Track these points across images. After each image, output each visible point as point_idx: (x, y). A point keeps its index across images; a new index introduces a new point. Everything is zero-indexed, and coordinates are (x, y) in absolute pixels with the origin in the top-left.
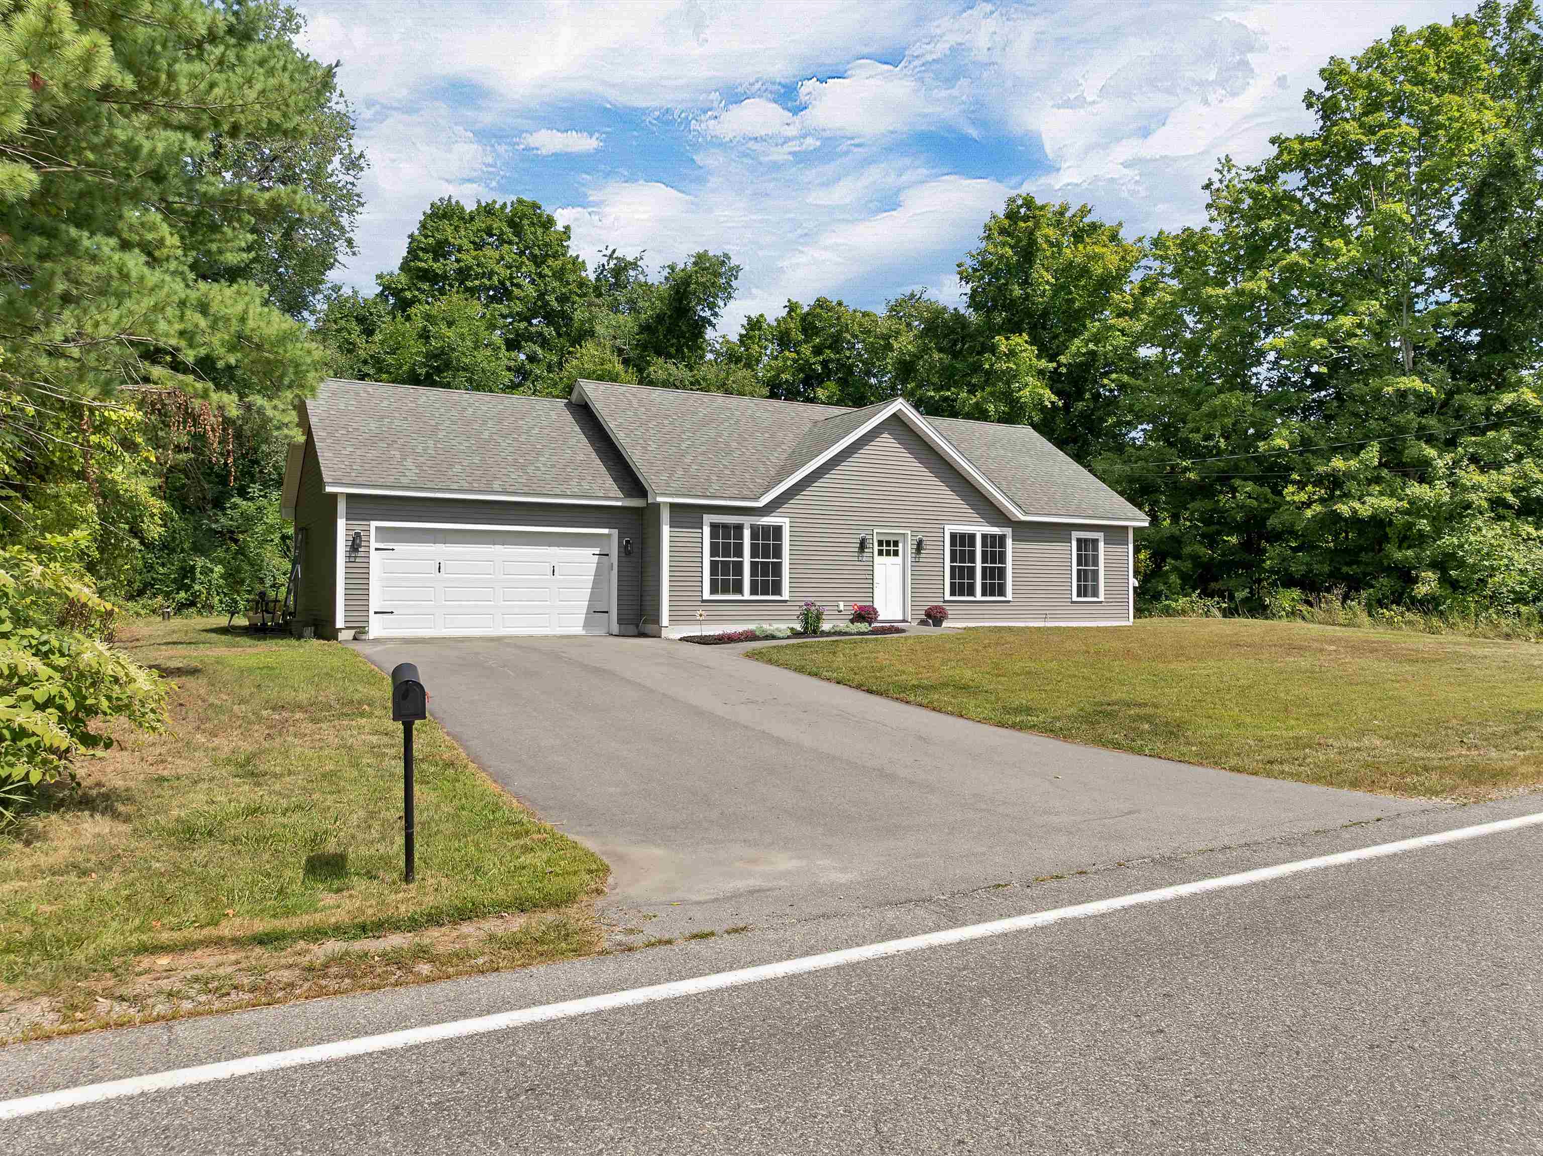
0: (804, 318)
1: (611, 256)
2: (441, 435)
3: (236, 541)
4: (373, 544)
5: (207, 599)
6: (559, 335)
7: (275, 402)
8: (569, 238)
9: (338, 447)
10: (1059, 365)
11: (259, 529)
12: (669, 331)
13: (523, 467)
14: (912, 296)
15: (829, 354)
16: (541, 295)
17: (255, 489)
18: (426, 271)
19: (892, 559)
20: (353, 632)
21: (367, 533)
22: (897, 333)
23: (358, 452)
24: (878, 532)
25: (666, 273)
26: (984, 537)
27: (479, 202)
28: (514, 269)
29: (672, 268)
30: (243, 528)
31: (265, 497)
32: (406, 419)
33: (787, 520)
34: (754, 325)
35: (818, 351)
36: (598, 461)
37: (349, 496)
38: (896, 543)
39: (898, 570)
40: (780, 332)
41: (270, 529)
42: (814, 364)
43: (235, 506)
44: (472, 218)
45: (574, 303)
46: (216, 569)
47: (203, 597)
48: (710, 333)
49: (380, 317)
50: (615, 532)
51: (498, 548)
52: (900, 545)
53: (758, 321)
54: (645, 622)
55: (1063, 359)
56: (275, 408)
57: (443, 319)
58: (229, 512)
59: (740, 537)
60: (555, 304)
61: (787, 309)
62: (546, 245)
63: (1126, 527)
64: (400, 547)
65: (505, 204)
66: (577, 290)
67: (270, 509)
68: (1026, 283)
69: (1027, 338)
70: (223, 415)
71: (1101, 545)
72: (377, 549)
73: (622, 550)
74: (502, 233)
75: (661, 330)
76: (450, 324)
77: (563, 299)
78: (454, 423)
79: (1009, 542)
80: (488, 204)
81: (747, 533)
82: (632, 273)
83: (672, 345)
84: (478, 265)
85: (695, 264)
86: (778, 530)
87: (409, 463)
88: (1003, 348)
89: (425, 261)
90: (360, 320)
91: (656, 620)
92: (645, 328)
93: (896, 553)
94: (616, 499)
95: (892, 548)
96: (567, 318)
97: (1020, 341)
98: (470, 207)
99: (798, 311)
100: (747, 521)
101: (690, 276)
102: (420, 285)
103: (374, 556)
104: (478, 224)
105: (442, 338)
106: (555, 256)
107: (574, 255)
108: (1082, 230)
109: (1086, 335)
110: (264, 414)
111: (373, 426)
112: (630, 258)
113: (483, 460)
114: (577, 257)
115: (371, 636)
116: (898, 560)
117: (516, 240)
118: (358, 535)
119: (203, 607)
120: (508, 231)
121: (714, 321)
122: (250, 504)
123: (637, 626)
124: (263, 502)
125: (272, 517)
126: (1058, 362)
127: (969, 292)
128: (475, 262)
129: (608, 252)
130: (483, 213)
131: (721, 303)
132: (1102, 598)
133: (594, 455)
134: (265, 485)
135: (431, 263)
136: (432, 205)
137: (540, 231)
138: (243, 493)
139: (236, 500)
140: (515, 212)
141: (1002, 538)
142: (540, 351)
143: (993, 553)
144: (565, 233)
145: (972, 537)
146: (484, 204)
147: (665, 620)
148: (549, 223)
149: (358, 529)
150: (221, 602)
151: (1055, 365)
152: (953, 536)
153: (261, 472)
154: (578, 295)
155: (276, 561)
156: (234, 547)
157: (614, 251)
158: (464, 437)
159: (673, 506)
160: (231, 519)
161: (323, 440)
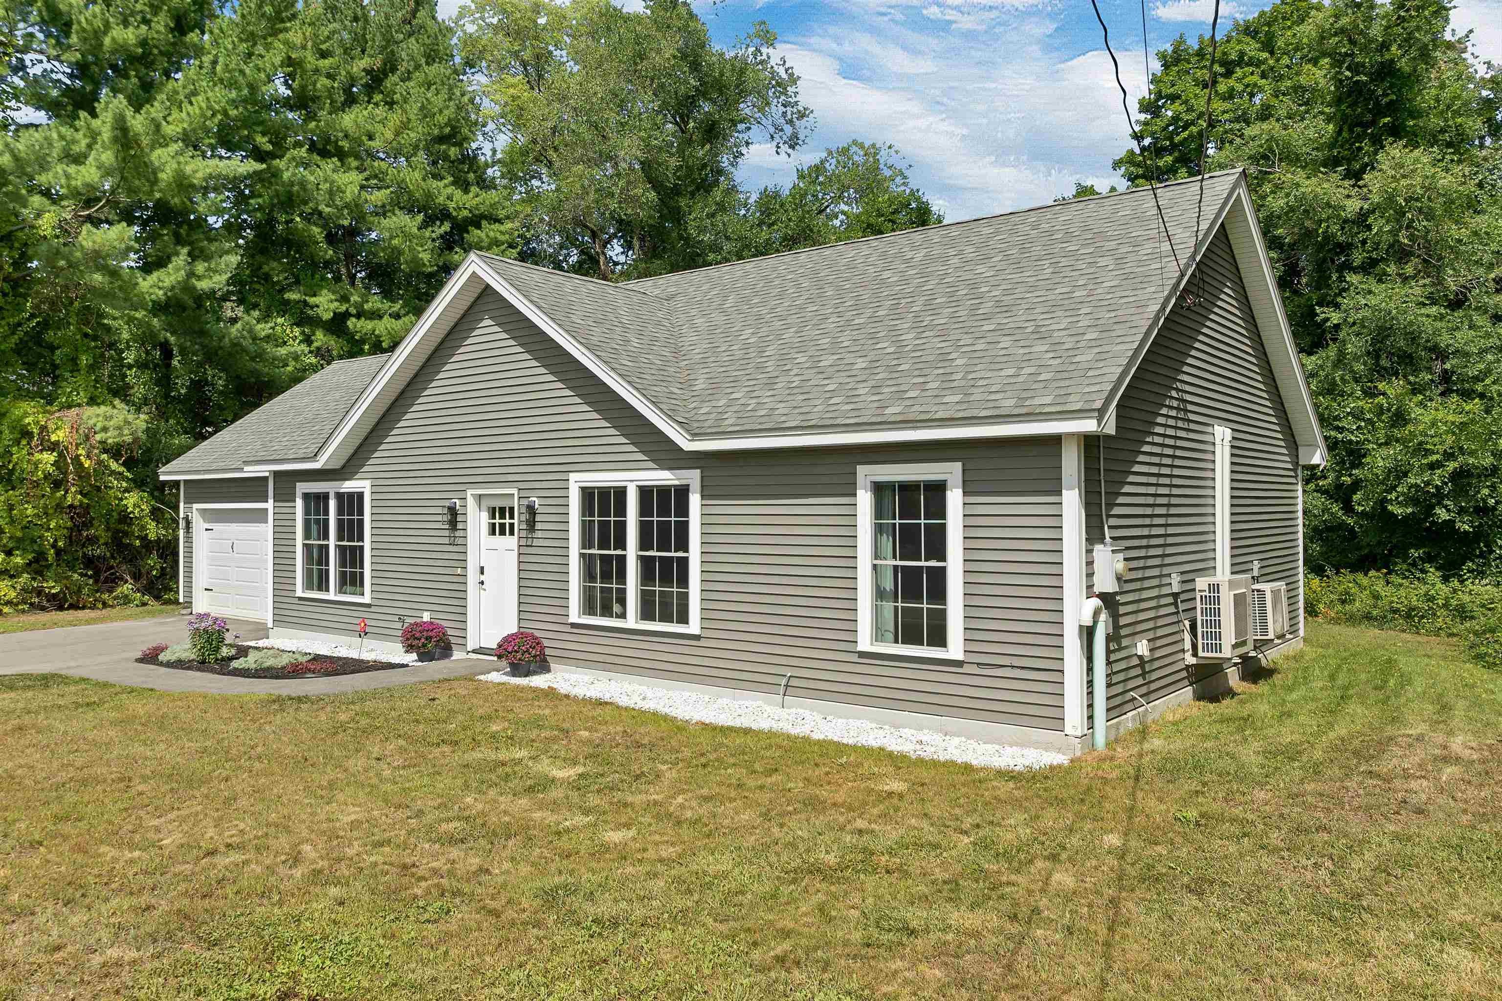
4: (203, 525)
19: (507, 539)
21: (192, 515)
24: (474, 495)
26: (645, 493)
33: (368, 483)
37: (185, 481)
38: (512, 512)
39: (514, 559)
59: (328, 510)
63: (1055, 441)
71: (954, 499)
79: (695, 500)
81: (332, 504)
86: (361, 499)
93: (512, 531)
95: (507, 521)
100: (331, 489)
103: (204, 536)
116: (513, 542)
118: (188, 517)
132: (955, 649)
141: (683, 492)
143: (664, 527)
145: (621, 493)
159: (276, 475)
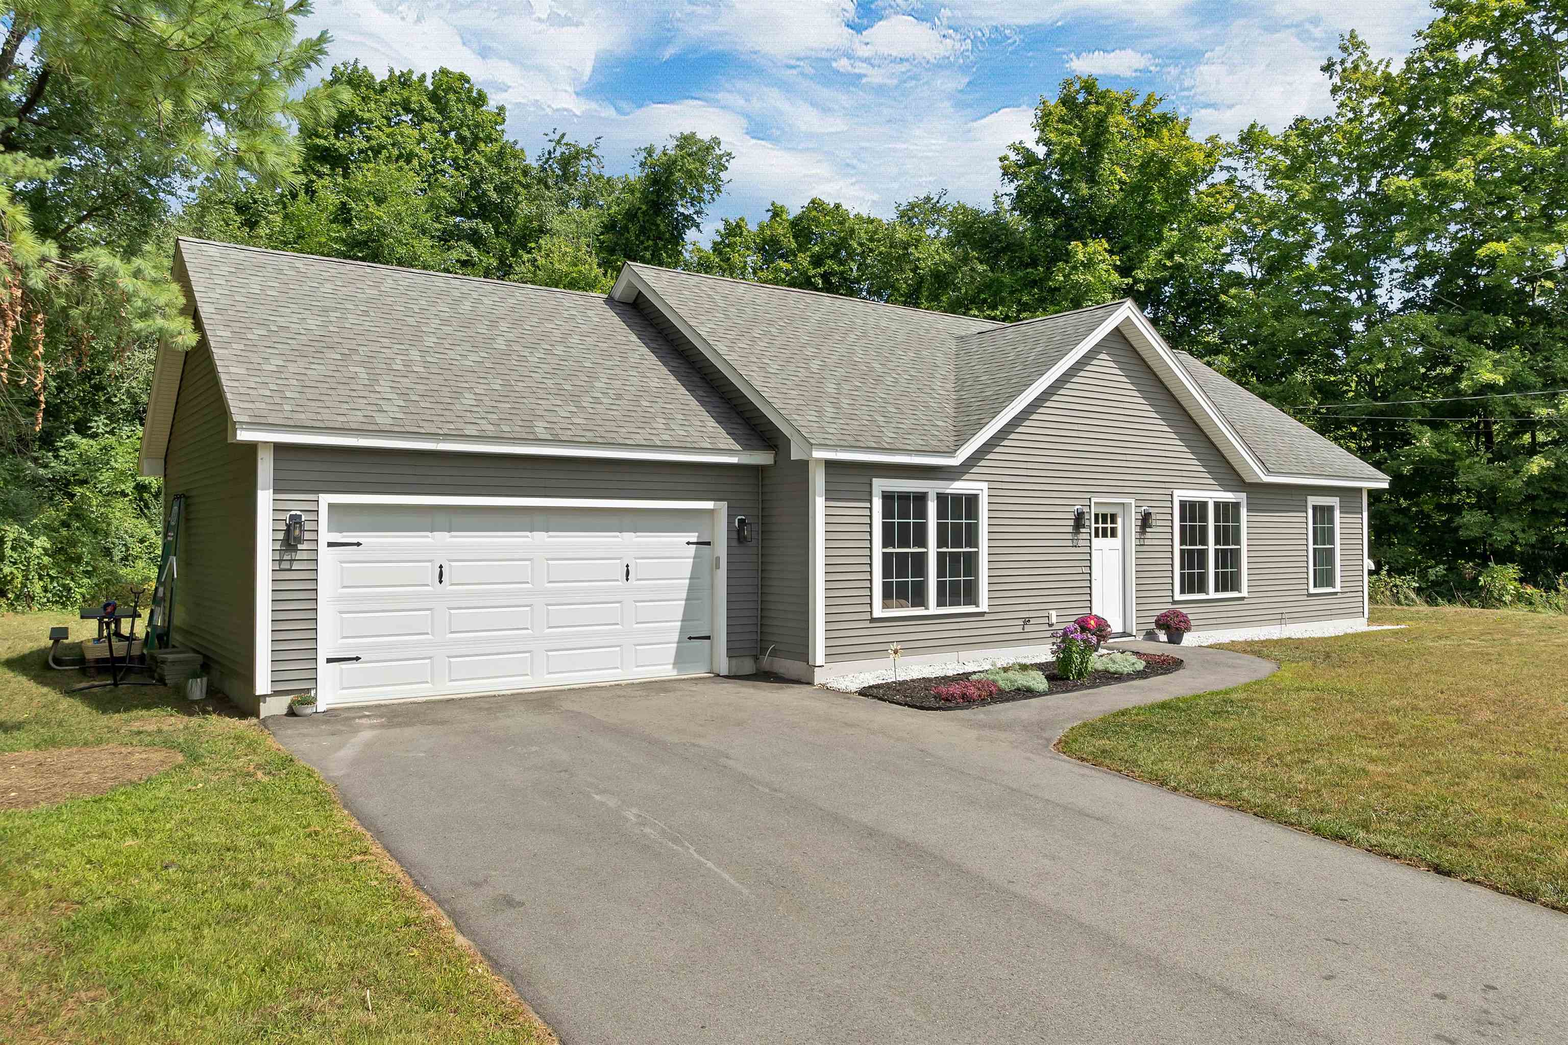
0: (795, 223)
1: (559, 142)
2: (430, 341)
3: (71, 496)
4: (325, 536)
5: (24, 585)
6: (497, 233)
7: (137, 262)
8: (504, 120)
9: (255, 358)
10: (1136, 281)
11: (106, 476)
12: (643, 230)
13: (575, 398)
14: (928, 199)
15: (831, 265)
16: (476, 183)
17: (99, 423)
18: (327, 149)
19: (1109, 540)
20: (287, 700)
21: (312, 517)
22: (918, 241)
23: (292, 368)
24: (1098, 503)
25: (641, 157)
26: (1217, 505)
27: (391, 71)
28: (438, 152)
29: (650, 152)
30: (82, 476)
31: (112, 432)
32: (366, 313)
33: (984, 486)
34: (733, 230)
35: (817, 261)
36: (683, 390)
37: (279, 448)
38: (1113, 518)
39: (1117, 557)
40: (764, 240)
41: (121, 476)
42: (814, 276)
43: (72, 446)
44: (383, 89)
45: (517, 195)
46: (37, 543)
47: (18, 582)
48: (691, 235)
49: (267, 205)
50: (724, 505)
51: (540, 537)
52: (1119, 520)
53: (738, 226)
54: (774, 653)
55: (1139, 274)
56: (137, 274)
57: (369, 193)
58: (62, 452)
59: (922, 513)
60: (494, 196)
61: (770, 214)
62: (477, 126)
63: (1359, 490)
64: (368, 539)
65: (424, 76)
66: (522, 179)
67: (120, 450)
68: (1092, 181)
69: (1106, 246)
70: (23, 285)
71: (1337, 514)
72: (330, 545)
73: (735, 536)
74: (422, 108)
75: (633, 228)
76: (379, 201)
77: (503, 189)
78: (445, 322)
79: (1244, 512)
80: (402, 74)
81: (932, 507)
82: (584, 162)
83: (646, 249)
84: (393, 145)
85: (680, 147)
86: (972, 500)
87: (384, 387)
88: (1080, 256)
89: (326, 138)
90: (241, 208)
91: (803, 652)
92: (610, 227)
93: (1114, 534)
94: (730, 452)
95: (1109, 525)
96: (509, 216)
97: (1099, 247)
98: (380, 75)
99: (784, 217)
100: (931, 488)
101: (675, 162)
102: (318, 167)
103: (325, 555)
104: (392, 95)
105: (369, 218)
106: (489, 139)
107: (512, 140)
108: (1152, 122)
109: (1165, 246)
110: (114, 285)
111: (313, 323)
112: (583, 145)
113: (506, 384)
114: (516, 142)
115: (321, 706)
116: (1116, 542)
117: (439, 117)
118: (296, 521)
119: (17, 598)
120: (430, 109)
121: (698, 220)
122: (91, 442)
123: (756, 658)
124: (111, 440)
125: (123, 461)
126: (1133, 277)
127: (1015, 193)
128: (390, 141)
129: (557, 137)
130: (396, 83)
131: (707, 197)
132: (1338, 588)
133: (672, 380)
134: (112, 418)
135: (332, 139)
136: (334, 69)
137: (469, 109)
138: (82, 428)
139: (74, 438)
140: (437, 86)
141: (1236, 506)
142: (475, 252)
143: (1227, 530)
144: (499, 114)
145: (1204, 505)
146: (397, 73)
147: (819, 657)
148: (479, 100)
149: (296, 509)
150: (45, 590)
151: (1130, 281)
152: (1183, 504)
153: (108, 401)
154: (523, 186)
155: (129, 523)
156: (68, 504)
157: (563, 135)
158: (468, 346)
159: (830, 464)
160: (66, 463)
161: (226, 344)
